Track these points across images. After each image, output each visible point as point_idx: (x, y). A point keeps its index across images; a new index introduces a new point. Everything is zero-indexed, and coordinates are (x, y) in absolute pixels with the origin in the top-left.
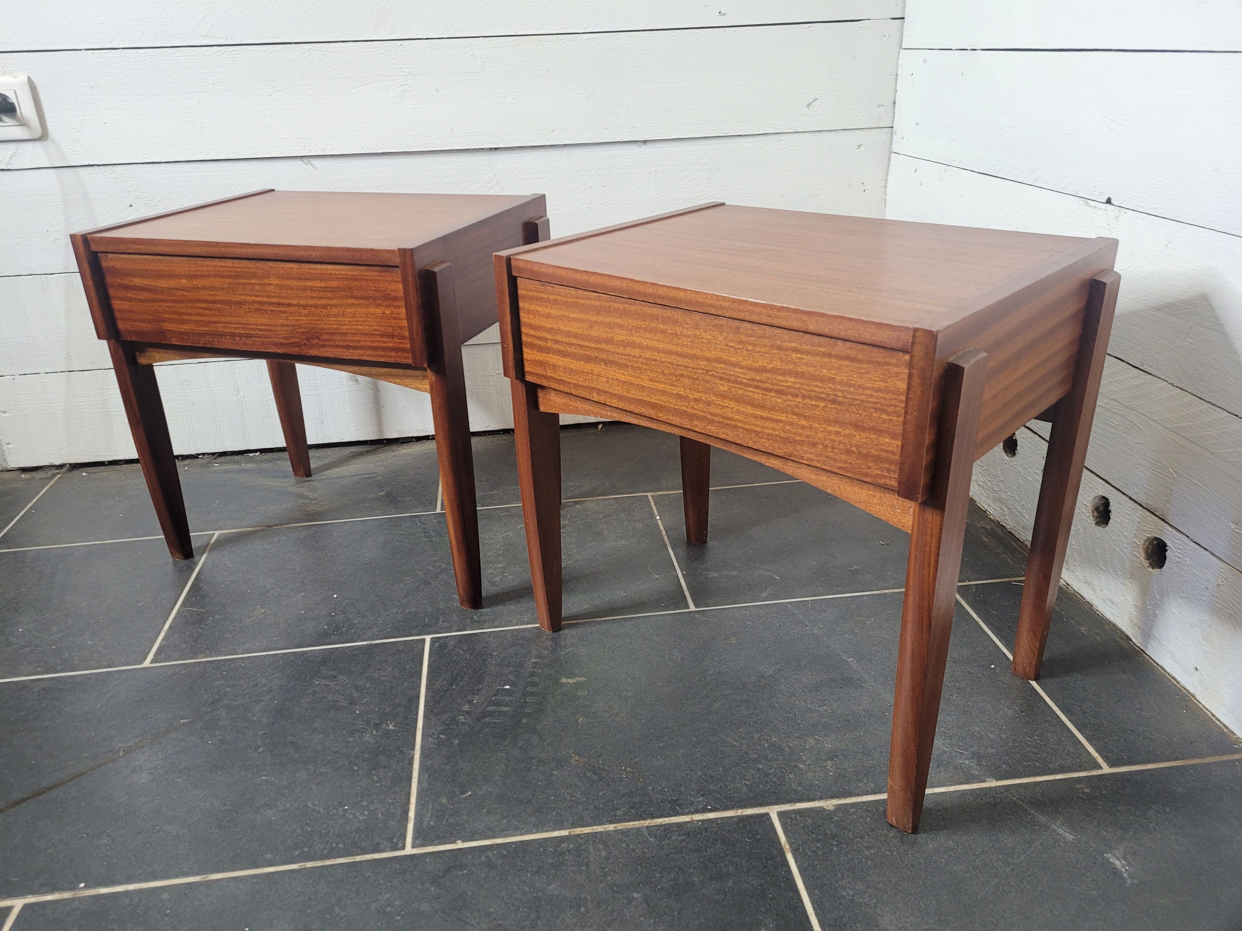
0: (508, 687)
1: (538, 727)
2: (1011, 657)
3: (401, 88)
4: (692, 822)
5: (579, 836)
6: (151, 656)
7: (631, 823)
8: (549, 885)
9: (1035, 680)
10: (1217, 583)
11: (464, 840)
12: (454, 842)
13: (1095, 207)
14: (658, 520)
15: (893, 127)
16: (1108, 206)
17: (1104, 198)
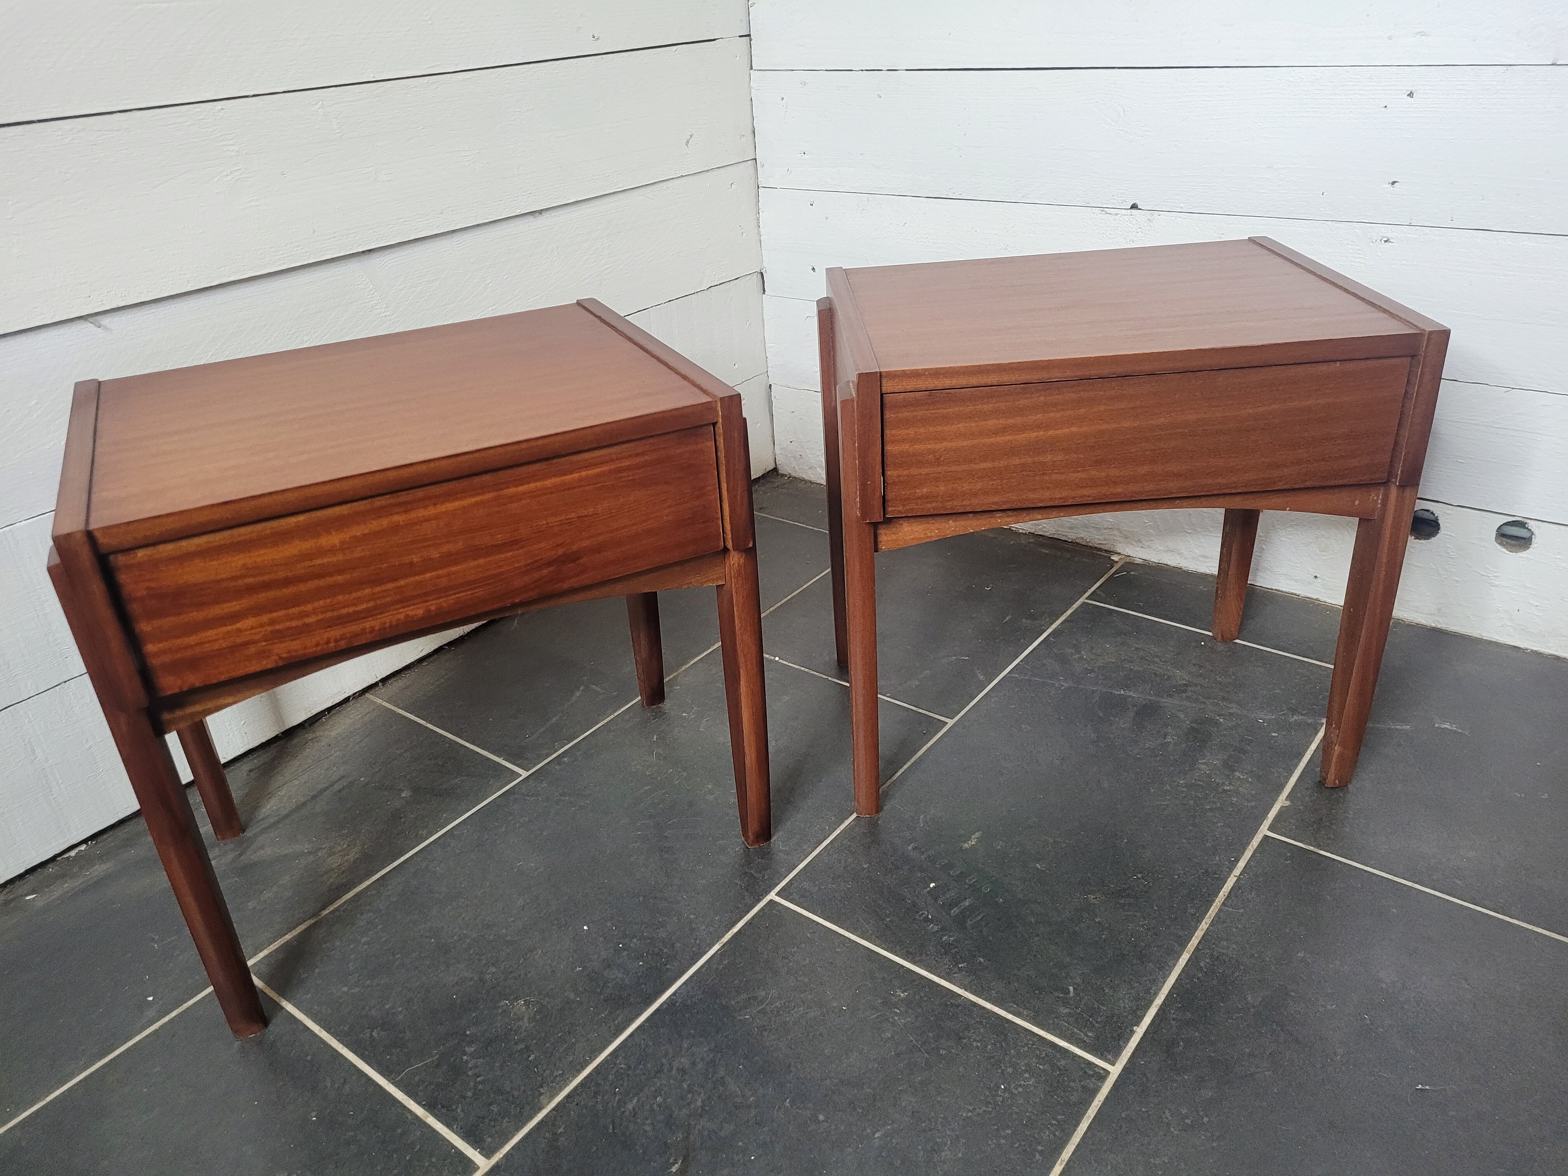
0: (932, 885)
1: (1020, 896)
3: (229, 178)
4: (1239, 879)
5: (1197, 948)
7: (1210, 912)
8: (1246, 999)
9: (1238, 639)
11: (1137, 1024)
12: (1132, 1032)
13: (1117, 214)
14: (780, 661)
15: (756, 159)
16: (1134, 211)
17: (1127, 205)
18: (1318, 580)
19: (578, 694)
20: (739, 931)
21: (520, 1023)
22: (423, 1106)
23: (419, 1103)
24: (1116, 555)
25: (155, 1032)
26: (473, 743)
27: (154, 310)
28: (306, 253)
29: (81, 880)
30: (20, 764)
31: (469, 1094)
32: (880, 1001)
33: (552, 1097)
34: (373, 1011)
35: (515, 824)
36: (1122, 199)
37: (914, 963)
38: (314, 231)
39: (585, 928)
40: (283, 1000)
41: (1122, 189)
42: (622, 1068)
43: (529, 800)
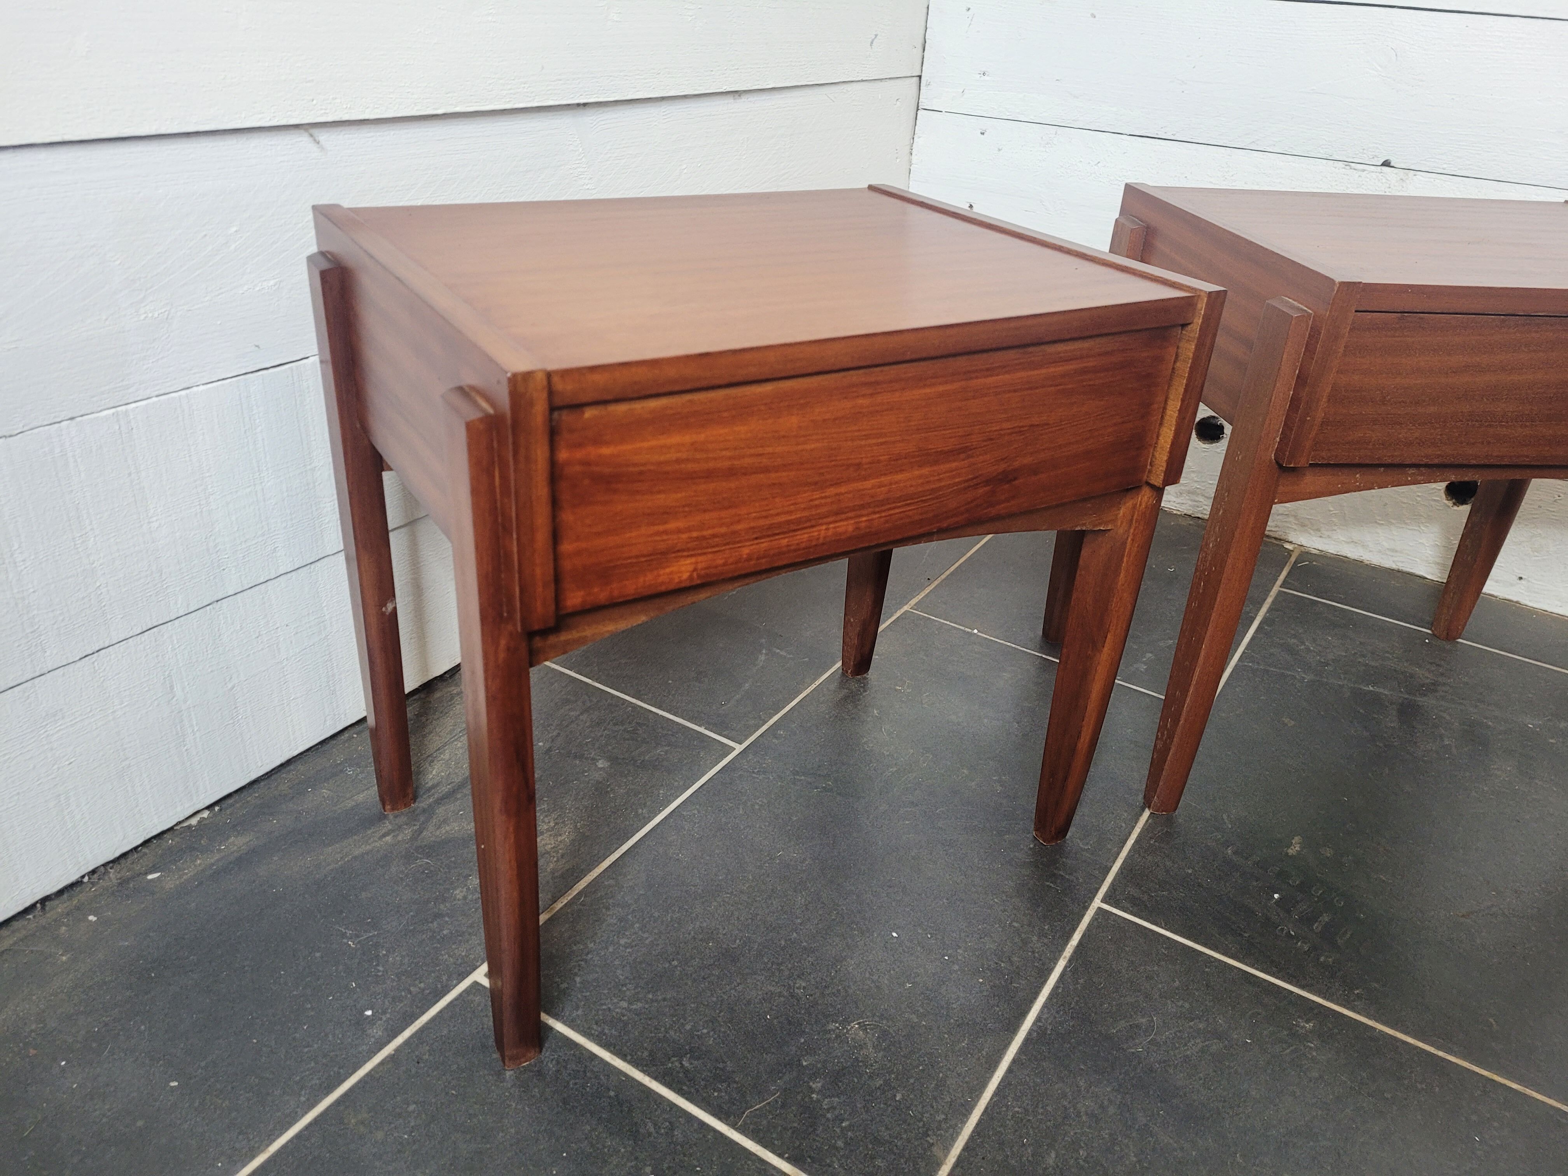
10: (1552, 499)
13: (1364, 170)
14: (979, 634)
15: (921, 76)
16: (1385, 169)
17: (1378, 161)
18: (1522, 582)
19: (763, 658)
20: (1080, 943)
21: (864, 1052)
22: (789, 1160)
23: (781, 1156)
24: (1288, 544)
25: (391, 1058)
26: (660, 708)
27: (372, 134)
28: (532, 92)
29: (217, 856)
30: (156, 703)
31: (840, 1144)
32: (1285, 1033)
33: (947, 1149)
34: (672, 1033)
35: (753, 805)
36: (1374, 153)
37: (1302, 987)
38: (543, 68)
39: (895, 934)
40: (550, 1018)
41: (1376, 143)
42: (1018, 1112)
43: (758, 778)
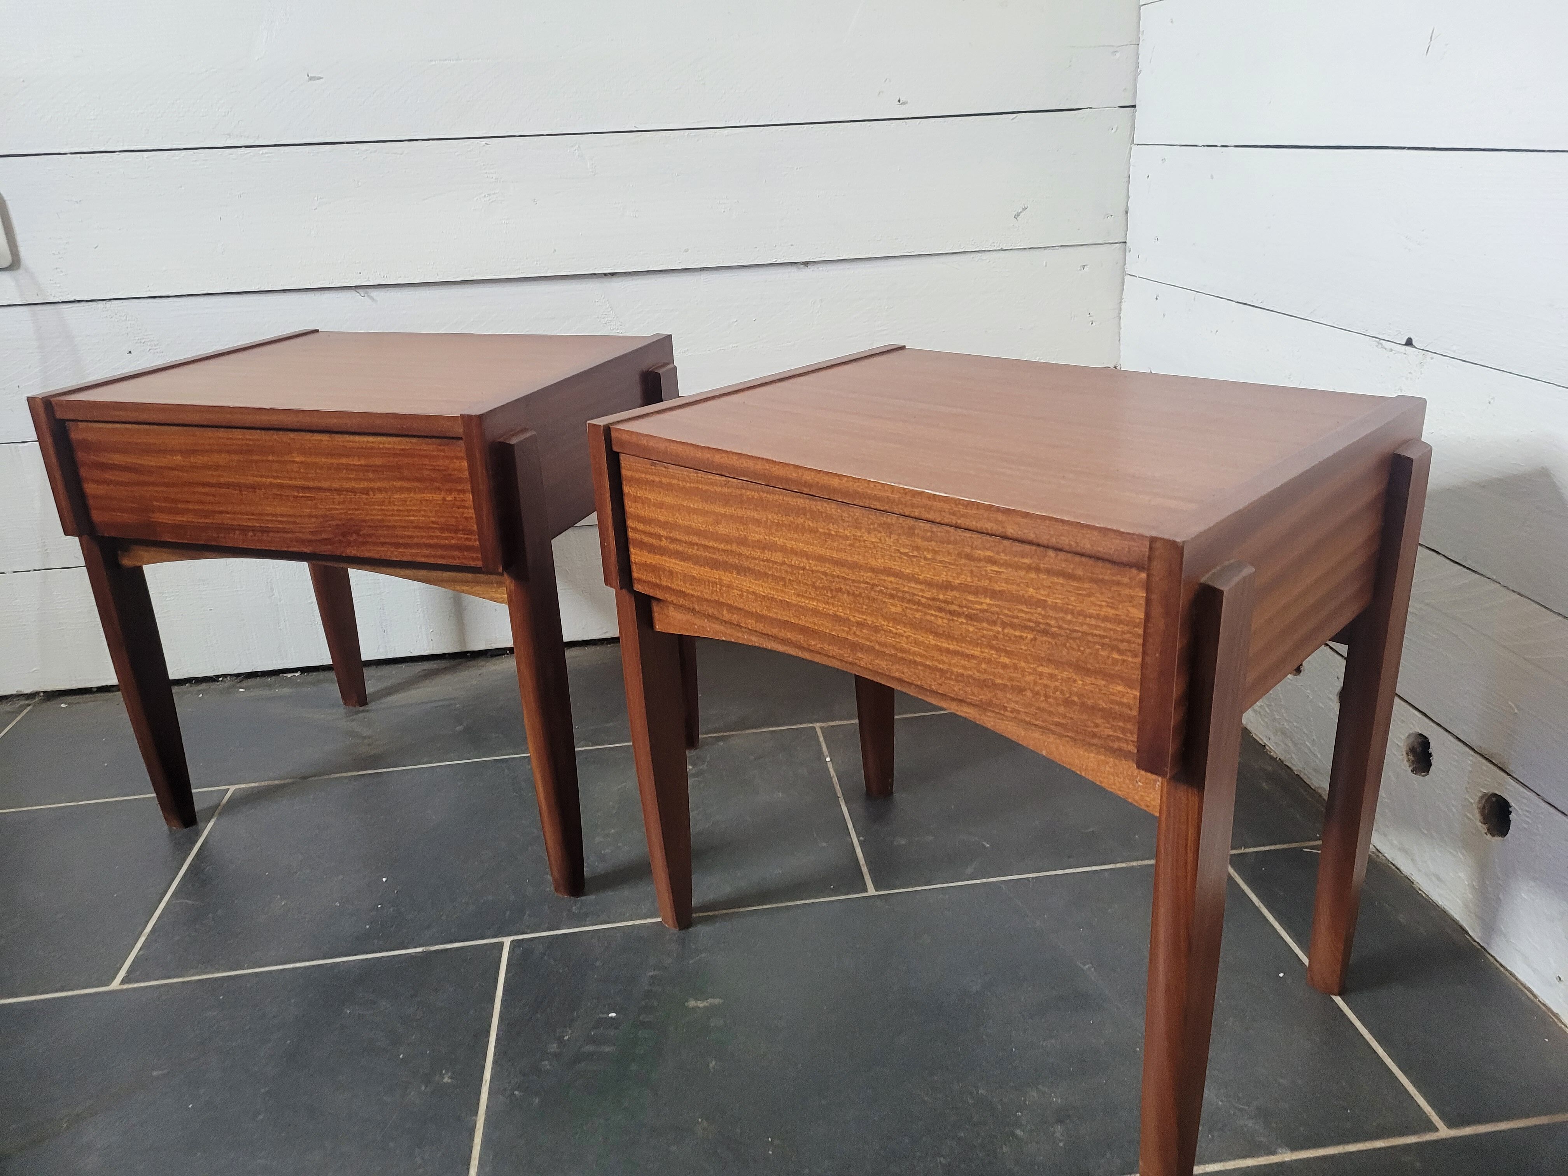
0: (613, 1015)
1: (653, 1077)
2: (1306, 961)
3: (487, 199)
6: (122, 974)
9: (1340, 994)
13: (1391, 351)
15: (1125, 242)
16: (1406, 349)
17: (1402, 338)
20: (449, 949)
35: (472, 784)
39: (385, 880)
42: (246, 986)
